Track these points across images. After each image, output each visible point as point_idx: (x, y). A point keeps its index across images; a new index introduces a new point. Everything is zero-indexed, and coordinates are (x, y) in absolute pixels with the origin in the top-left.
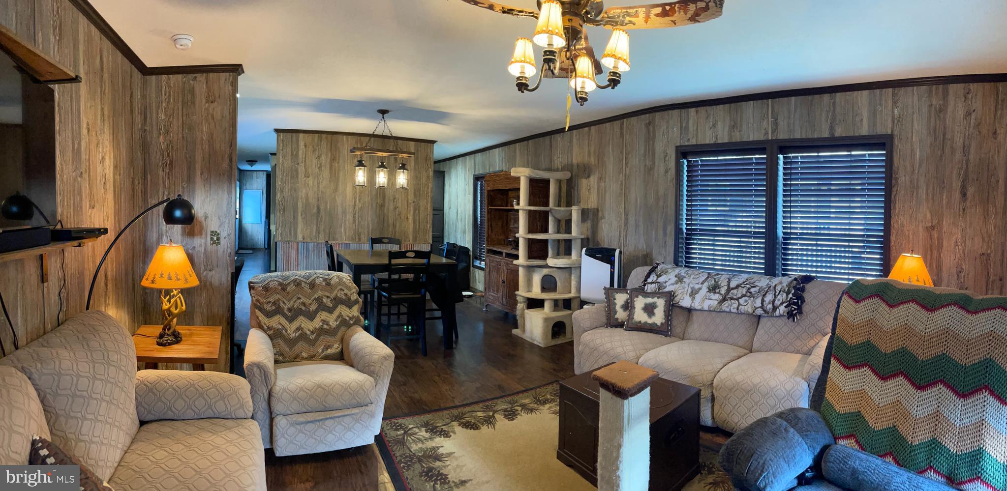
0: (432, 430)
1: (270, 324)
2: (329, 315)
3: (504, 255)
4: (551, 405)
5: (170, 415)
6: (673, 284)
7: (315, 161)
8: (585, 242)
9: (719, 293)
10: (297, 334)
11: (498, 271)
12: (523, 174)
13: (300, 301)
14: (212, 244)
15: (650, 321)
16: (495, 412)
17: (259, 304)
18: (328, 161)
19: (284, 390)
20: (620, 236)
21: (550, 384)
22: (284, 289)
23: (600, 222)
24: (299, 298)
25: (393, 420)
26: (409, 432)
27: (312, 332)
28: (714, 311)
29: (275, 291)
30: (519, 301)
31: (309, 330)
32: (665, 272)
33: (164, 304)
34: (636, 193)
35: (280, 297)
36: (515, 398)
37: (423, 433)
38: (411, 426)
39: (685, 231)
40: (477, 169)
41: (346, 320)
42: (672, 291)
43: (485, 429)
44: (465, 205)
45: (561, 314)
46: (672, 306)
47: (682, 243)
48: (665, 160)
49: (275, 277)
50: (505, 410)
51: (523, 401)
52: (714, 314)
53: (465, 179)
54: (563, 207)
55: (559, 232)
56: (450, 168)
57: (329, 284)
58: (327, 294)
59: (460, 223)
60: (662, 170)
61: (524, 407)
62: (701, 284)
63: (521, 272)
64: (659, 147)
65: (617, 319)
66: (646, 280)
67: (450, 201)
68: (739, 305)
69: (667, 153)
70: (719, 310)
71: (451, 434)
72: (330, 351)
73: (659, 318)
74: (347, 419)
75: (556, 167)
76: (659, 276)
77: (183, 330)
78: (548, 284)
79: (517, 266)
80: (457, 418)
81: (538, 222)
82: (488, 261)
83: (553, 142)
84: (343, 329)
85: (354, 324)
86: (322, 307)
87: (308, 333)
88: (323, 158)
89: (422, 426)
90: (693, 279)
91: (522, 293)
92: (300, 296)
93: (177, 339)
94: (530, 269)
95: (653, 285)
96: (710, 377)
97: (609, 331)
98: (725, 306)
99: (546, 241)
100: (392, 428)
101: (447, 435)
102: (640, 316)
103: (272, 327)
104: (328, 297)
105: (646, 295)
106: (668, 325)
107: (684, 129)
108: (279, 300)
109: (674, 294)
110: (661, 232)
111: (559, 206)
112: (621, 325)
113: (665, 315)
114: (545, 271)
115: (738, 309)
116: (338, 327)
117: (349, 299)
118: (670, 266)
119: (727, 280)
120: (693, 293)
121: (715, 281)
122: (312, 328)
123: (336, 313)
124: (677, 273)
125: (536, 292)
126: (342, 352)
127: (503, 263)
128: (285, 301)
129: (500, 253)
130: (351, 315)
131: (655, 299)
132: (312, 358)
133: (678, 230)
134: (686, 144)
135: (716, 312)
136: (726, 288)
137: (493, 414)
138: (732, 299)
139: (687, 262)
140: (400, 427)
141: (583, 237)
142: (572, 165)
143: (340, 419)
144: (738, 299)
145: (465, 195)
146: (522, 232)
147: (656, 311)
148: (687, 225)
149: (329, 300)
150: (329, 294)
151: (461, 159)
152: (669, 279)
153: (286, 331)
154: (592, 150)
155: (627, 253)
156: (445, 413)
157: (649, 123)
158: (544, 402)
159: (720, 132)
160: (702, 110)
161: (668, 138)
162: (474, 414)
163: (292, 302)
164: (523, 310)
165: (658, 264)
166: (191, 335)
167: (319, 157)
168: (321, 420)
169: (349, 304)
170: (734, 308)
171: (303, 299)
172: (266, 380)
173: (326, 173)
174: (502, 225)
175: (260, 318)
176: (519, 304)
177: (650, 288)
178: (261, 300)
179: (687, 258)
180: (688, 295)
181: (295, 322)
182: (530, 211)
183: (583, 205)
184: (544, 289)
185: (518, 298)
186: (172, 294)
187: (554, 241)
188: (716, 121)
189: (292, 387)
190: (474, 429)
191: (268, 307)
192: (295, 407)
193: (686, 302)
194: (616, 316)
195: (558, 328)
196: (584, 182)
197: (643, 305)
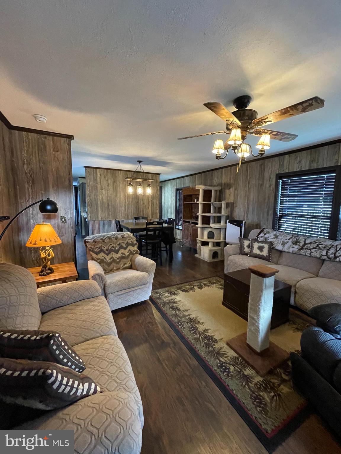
0: (170, 293)
1: (98, 258)
2: (124, 250)
3: (191, 223)
4: (216, 285)
5: (60, 304)
6: (272, 239)
7: (105, 182)
8: (227, 217)
9: (299, 245)
10: (111, 260)
11: (188, 230)
12: (201, 188)
13: (111, 246)
14: (62, 223)
15: (261, 254)
16: (194, 286)
17: (92, 249)
18: (112, 182)
19: (111, 283)
20: (244, 215)
21: (214, 277)
22: (103, 241)
23: (235, 209)
24: (111, 245)
25: (154, 291)
26: (162, 294)
27: (118, 259)
28: (295, 253)
29: (99, 242)
30: (198, 242)
31: (116, 258)
32: (268, 233)
33: (42, 255)
34: (253, 196)
35: (102, 245)
36: (201, 281)
37: (167, 294)
38: (162, 292)
39: (279, 214)
40: (177, 185)
41: (132, 252)
42: (272, 242)
43: (191, 292)
44: (172, 201)
45: (216, 248)
46: (272, 248)
47: (277, 220)
48: (270, 181)
49: (98, 236)
50: (198, 285)
51: (205, 282)
52: (295, 255)
53: (172, 190)
54: (217, 202)
55: (215, 213)
56: (165, 186)
57: (123, 237)
58: (123, 242)
59: (169, 209)
60: (268, 186)
61: (205, 284)
62: (288, 240)
63: (199, 230)
64: (267, 175)
65: (245, 251)
66: (258, 235)
67: (165, 200)
68: (311, 252)
69: (271, 177)
70: (298, 253)
71: (178, 294)
72: (126, 266)
73: (265, 253)
74: (138, 291)
75: (214, 185)
76: (265, 234)
77: (54, 267)
78: (211, 235)
79: (198, 227)
80: (179, 288)
81: (207, 209)
82: (183, 226)
83: (213, 173)
84: (131, 256)
85: (136, 253)
86: (122, 247)
87: (116, 259)
88: (109, 181)
89: (166, 292)
90: (284, 237)
91: (199, 239)
92: (111, 243)
93: (51, 271)
94: (203, 228)
95: (262, 238)
96: (295, 282)
97: (241, 256)
98: (302, 252)
99: (209, 217)
100: (154, 293)
101: (177, 294)
102: (256, 251)
103: (99, 258)
104: (124, 243)
105: (259, 242)
106: (270, 257)
107: (281, 166)
108: (102, 246)
109: (273, 243)
110: (266, 214)
111: (216, 201)
112: (246, 254)
113: (268, 252)
114: (210, 230)
115: (310, 254)
116: (129, 255)
117: (133, 243)
118: (270, 230)
119: (304, 239)
120: (284, 244)
121: (297, 239)
122: (117, 257)
123: (128, 249)
124: (274, 234)
125: (205, 239)
126: (131, 265)
127: (190, 227)
128: (105, 246)
129: (189, 222)
130: (134, 250)
131: (263, 244)
132: (118, 269)
133: (275, 213)
134: (282, 172)
135: (297, 254)
136: (303, 243)
137: (193, 287)
138: (306, 249)
139: (278, 229)
140: (157, 293)
141: (227, 215)
142: (222, 184)
143: (136, 291)
144: (310, 249)
145: (172, 197)
146: (200, 213)
147: (264, 249)
148: (280, 211)
149: (124, 244)
150: (124, 242)
151: (170, 181)
152: (271, 236)
153: (106, 259)
154: (232, 176)
155: (248, 223)
156: (174, 287)
157: (262, 164)
158: (213, 283)
159: (303, 165)
160: (293, 155)
161: (272, 171)
162: (186, 287)
163: (108, 247)
164: (200, 246)
165: (264, 229)
166: (58, 268)
167: (107, 180)
168: (128, 292)
169: (133, 245)
170: (308, 254)
171: (113, 245)
172: (102, 280)
173: (111, 188)
174: (189, 210)
175: (93, 255)
176: (198, 244)
177: (260, 239)
178: (93, 247)
179: (279, 227)
180: (281, 244)
181: (110, 255)
182: (204, 204)
183: (227, 201)
184: (208, 238)
185: (198, 241)
186: (46, 249)
187: (213, 216)
188: (301, 160)
189: (114, 281)
190: (187, 292)
191: (96, 250)
192: (117, 289)
193: (280, 247)
194: (244, 250)
195: (215, 255)
196: (227, 191)
197: (258, 247)
